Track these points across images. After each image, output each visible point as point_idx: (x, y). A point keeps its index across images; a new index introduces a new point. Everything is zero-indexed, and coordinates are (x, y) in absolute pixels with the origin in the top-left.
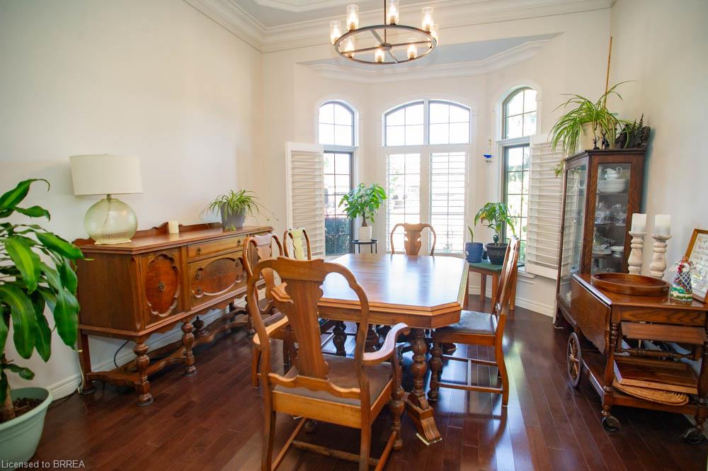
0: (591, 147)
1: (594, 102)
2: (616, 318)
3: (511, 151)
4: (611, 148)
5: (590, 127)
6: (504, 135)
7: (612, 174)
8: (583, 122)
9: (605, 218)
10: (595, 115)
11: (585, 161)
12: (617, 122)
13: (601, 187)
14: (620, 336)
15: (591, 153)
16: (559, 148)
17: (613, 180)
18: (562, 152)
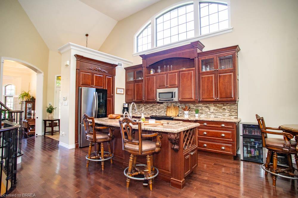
0: (26, 100)
1: (27, 92)
2: (28, 123)
3: (7, 97)
4: (29, 100)
5: (26, 97)
6: (5, 94)
7: (30, 105)
8: (25, 96)
9: (29, 111)
10: (27, 95)
11: (25, 102)
12: (30, 96)
13: (28, 106)
14: (29, 125)
15: (26, 101)
16: (20, 99)
17: (29, 105)
18: (21, 100)
